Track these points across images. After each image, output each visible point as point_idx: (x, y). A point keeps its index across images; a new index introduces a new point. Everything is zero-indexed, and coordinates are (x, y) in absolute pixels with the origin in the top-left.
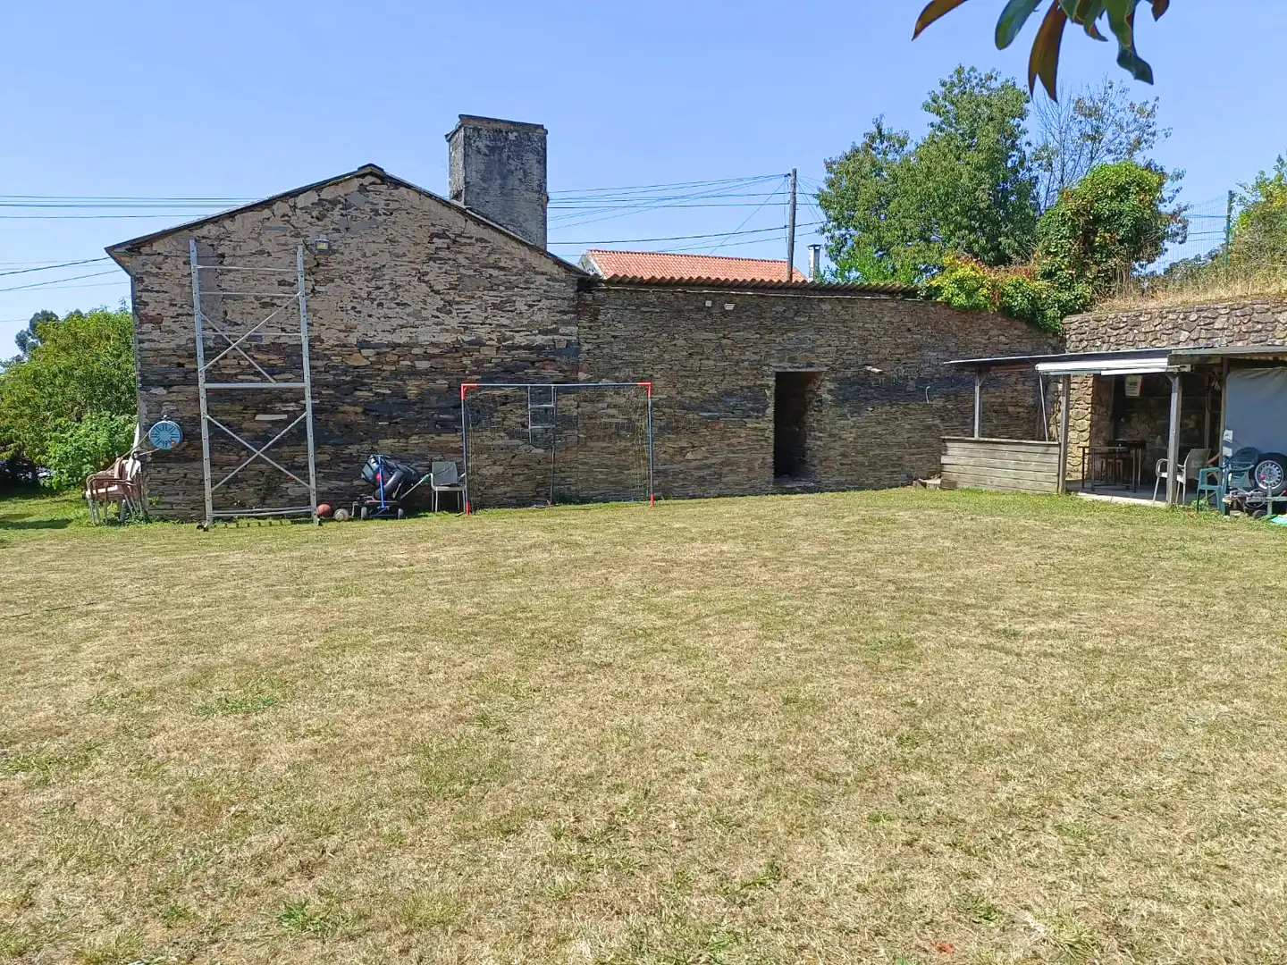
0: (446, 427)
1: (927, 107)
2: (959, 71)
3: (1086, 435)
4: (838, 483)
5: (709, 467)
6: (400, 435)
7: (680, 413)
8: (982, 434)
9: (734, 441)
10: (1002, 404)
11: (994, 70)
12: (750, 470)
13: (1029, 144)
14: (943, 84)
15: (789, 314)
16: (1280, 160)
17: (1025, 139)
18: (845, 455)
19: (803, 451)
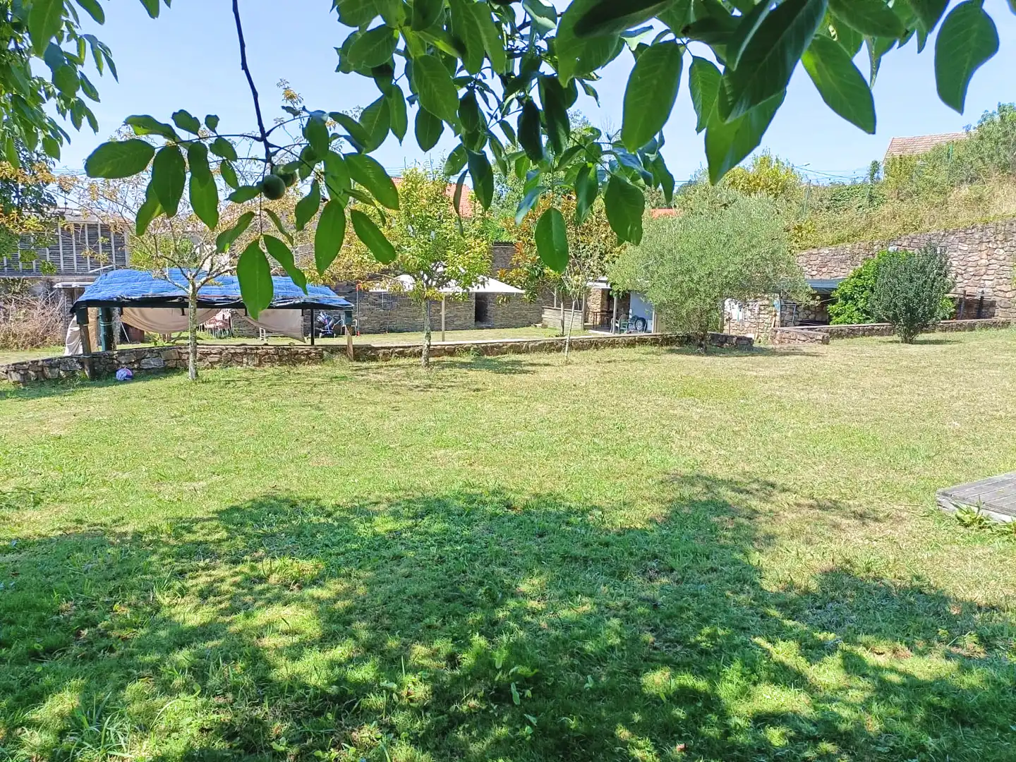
3: (600, 306)
4: (501, 325)
5: (449, 317)
8: (557, 306)
9: (459, 307)
12: (466, 319)
18: (503, 313)
19: (486, 311)
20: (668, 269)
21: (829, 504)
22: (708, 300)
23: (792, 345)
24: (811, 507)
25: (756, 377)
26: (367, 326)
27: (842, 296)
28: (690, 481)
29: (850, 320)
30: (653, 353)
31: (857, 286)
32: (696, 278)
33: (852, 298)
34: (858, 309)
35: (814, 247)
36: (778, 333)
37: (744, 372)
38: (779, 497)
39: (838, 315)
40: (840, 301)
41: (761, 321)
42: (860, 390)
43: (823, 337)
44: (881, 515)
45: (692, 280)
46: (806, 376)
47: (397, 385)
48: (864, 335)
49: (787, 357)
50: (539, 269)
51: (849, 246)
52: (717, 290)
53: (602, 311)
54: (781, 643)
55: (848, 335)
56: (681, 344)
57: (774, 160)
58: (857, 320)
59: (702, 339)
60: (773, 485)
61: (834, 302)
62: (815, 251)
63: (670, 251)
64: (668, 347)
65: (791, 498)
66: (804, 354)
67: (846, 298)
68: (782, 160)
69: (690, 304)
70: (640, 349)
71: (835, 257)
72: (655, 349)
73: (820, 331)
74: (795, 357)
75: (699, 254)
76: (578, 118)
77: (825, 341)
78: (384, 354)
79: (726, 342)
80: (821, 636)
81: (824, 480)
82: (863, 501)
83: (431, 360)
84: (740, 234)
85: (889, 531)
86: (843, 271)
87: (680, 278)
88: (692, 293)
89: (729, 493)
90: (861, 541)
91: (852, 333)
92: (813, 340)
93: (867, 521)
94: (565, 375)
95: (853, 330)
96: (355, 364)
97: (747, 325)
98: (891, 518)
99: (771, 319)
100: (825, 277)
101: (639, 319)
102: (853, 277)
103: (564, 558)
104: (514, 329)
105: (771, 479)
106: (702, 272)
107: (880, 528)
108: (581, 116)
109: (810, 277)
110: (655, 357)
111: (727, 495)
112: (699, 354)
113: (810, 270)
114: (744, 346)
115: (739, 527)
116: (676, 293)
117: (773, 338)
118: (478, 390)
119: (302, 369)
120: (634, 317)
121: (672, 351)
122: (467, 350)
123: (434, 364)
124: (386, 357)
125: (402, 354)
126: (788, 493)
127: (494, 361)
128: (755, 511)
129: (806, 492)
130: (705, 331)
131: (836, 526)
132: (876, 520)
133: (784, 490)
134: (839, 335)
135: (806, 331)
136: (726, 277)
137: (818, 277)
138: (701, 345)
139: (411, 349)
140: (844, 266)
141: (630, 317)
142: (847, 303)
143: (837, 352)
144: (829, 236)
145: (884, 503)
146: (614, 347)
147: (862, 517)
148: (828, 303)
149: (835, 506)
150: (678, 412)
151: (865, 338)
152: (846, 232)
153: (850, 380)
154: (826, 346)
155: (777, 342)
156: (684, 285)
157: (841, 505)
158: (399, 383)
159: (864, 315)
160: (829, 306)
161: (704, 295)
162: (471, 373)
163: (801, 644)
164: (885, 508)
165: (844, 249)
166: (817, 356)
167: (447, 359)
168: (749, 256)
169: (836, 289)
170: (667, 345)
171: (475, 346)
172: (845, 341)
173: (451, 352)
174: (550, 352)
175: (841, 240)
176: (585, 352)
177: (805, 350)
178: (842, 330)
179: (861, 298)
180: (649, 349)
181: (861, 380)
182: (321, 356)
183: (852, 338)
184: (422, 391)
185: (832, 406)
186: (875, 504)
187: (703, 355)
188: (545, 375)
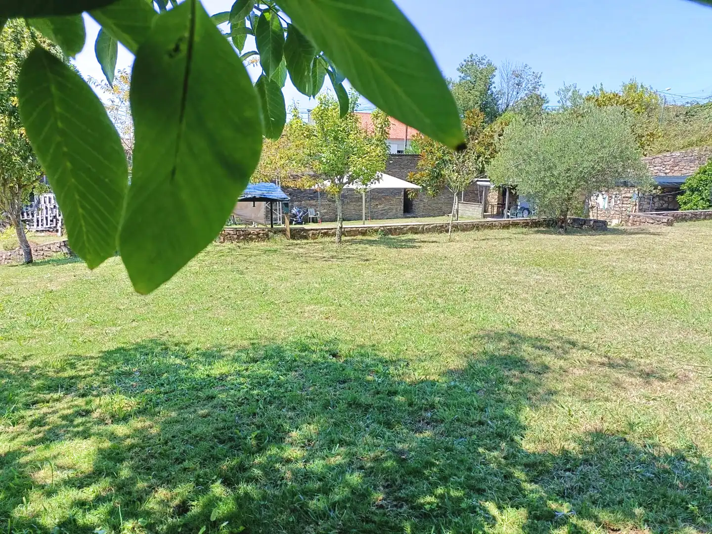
0: (312, 199)
1: (458, 70)
2: (471, 56)
3: (497, 200)
4: (423, 215)
5: (385, 210)
6: (299, 201)
7: (376, 194)
8: (464, 201)
9: (392, 202)
10: (473, 190)
11: (485, 55)
12: (397, 211)
13: (495, 87)
14: (465, 61)
15: (409, 164)
16: (594, 88)
17: (493, 85)
18: (424, 206)
19: (412, 205)
20: (534, 167)
21: (620, 362)
22: (566, 191)
23: (642, 226)
24: (603, 364)
25: (600, 251)
26: (326, 217)
27: (689, 188)
28: (499, 337)
29: (695, 207)
30: (522, 233)
31: (702, 180)
32: (555, 173)
33: (698, 190)
34: (703, 199)
35: (668, 151)
36: (631, 217)
37: (591, 247)
38: (575, 354)
39: (685, 203)
40: (688, 192)
41: (624, 209)
42: (687, 262)
43: (668, 220)
44: (669, 374)
45: (553, 175)
46: (643, 250)
47: (310, 256)
48: (705, 219)
49: (633, 236)
50: (438, 171)
51: (697, 149)
52: (574, 182)
53: (498, 204)
54: (510, 509)
55: (691, 219)
56: (548, 226)
57: (639, 87)
58: (701, 207)
59: (563, 222)
60: (574, 344)
61: (682, 193)
62: (668, 154)
63: (536, 153)
64: (536, 229)
65: (586, 355)
66: (650, 233)
67: (693, 190)
68: (646, 85)
69: (550, 195)
70: (513, 230)
71: (685, 158)
72: (524, 230)
73: (666, 215)
74: (640, 236)
75: (559, 154)
76: (484, 61)
77: (670, 224)
78: (313, 234)
79: (584, 224)
80: (553, 505)
81: (624, 339)
82: (654, 360)
83: (344, 238)
84: (594, 136)
85: (670, 391)
86: (692, 169)
87: (543, 173)
88: (553, 186)
89: (530, 349)
90: (637, 401)
91: (695, 217)
92: (659, 222)
93: (652, 379)
94: (441, 250)
95: (697, 215)
96: (291, 241)
97: (612, 212)
98: (676, 378)
99: (631, 207)
100: (675, 174)
101: (525, 209)
102: (699, 173)
103: (350, 405)
104: (431, 218)
105: (574, 338)
106: (561, 168)
107: (662, 387)
108: (487, 60)
109: (664, 175)
110: (522, 236)
111: (526, 351)
112: (560, 233)
113: (664, 169)
114: (600, 227)
115: (525, 381)
116: (539, 186)
117: (627, 221)
118: (367, 260)
119: (252, 244)
120: (521, 208)
121: (538, 232)
122: (376, 231)
123: (346, 241)
124: (314, 236)
125: (326, 234)
126: (585, 351)
127: (394, 239)
128: (547, 368)
129: (603, 349)
130: (565, 215)
131: (617, 384)
132: (662, 379)
133: (584, 348)
134: (684, 218)
135: (655, 216)
136: (581, 172)
137: (670, 174)
138: (562, 227)
139: (333, 231)
140: (692, 165)
141: (519, 208)
142: (693, 193)
143: (678, 233)
144: (680, 142)
145: (675, 362)
146: (492, 229)
147: (647, 376)
148: (679, 194)
149: (626, 365)
150: (521, 278)
151: (706, 221)
152: (694, 139)
153: (681, 254)
154: (670, 227)
155: (630, 224)
156: (547, 179)
157: (632, 364)
158: (311, 255)
159: (708, 203)
160: (679, 197)
161: (563, 187)
162: (370, 248)
163: (530, 513)
164: (675, 367)
165: (692, 151)
166: (659, 235)
167: (360, 237)
168: (600, 154)
169: (684, 183)
170: (536, 227)
171: (382, 229)
172: (687, 224)
173: (364, 233)
174: (441, 232)
175: (691, 144)
176: (468, 233)
177: (652, 231)
178: (686, 215)
179: (706, 189)
180: (519, 230)
181: (690, 253)
182: (267, 235)
183: (694, 221)
184: (326, 260)
185: (658, 274)
186: (665, 364)
187: (562, 235)
188: (426, 249)
